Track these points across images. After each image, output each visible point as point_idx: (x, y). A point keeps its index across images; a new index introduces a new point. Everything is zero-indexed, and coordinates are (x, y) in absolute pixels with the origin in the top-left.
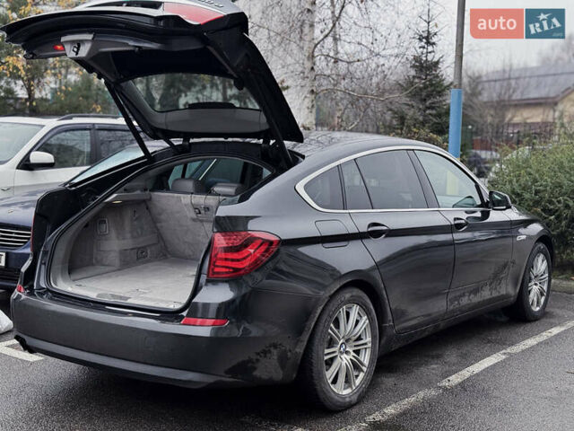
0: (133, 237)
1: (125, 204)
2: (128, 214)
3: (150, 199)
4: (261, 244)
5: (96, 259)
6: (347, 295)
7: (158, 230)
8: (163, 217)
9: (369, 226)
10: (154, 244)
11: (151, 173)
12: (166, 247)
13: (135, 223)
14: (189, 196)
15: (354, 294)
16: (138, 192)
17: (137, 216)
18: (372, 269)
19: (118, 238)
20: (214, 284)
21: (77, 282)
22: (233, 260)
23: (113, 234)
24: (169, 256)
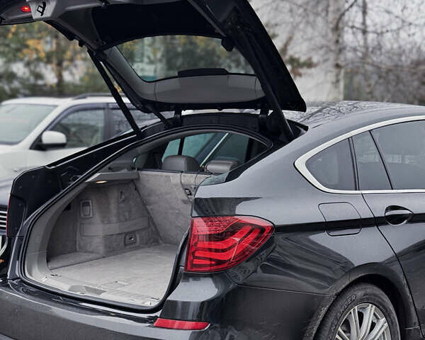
0: (119, 221)
1: (111, 184)
2: (114, 196)
3: (138, 179)
4: (251, 232)
5: (79, 245)
6: (359, 292)
7: (149, 213)
8: (152, 199)
9: (387, 210)
10: (144, 229)
11: (140, 149)
12: (157, 233)
13: (122, 205)
14: (179, 174)
15: (368, 291)
16: (125, 171)
17: (123, 197)
18: (390, 261)
19: (103, 222)
20: (195, 279)
21: (54, 272)
22: (217, 251)
23: (97, 218)
24: (161, 242)
